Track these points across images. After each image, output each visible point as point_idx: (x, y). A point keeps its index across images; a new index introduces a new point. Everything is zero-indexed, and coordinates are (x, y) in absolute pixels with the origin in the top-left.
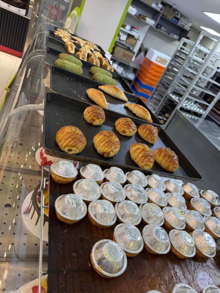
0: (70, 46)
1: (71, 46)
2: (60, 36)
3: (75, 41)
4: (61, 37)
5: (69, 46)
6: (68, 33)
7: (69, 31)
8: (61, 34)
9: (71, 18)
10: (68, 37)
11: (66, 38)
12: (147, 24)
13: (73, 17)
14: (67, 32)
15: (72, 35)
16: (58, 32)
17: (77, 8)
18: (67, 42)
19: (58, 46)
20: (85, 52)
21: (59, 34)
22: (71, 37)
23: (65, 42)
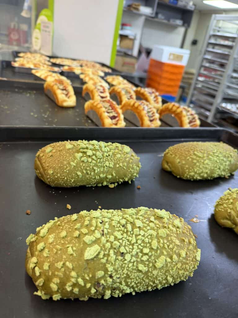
0: (59, 88)
1: (61, 87)
2: (27, 66)
3: (62, 68)
4: (31, 69)
5: (55, 87)
6: (41, 56)
7: (43, 52)
8: (28, 62)
9: (39, 29)
10: (45, 64)
11: (42, 68)
12: (140, 15)
13: (42, 28)
14: (39, 55)
15: (50, 57)
16: (22, 59)
17: (44, 12)
18: (46, 77)
19: (28, 95)
20: (101, 92)
21: (22, 65)
22: (49, 61)
23: (43, 77)
